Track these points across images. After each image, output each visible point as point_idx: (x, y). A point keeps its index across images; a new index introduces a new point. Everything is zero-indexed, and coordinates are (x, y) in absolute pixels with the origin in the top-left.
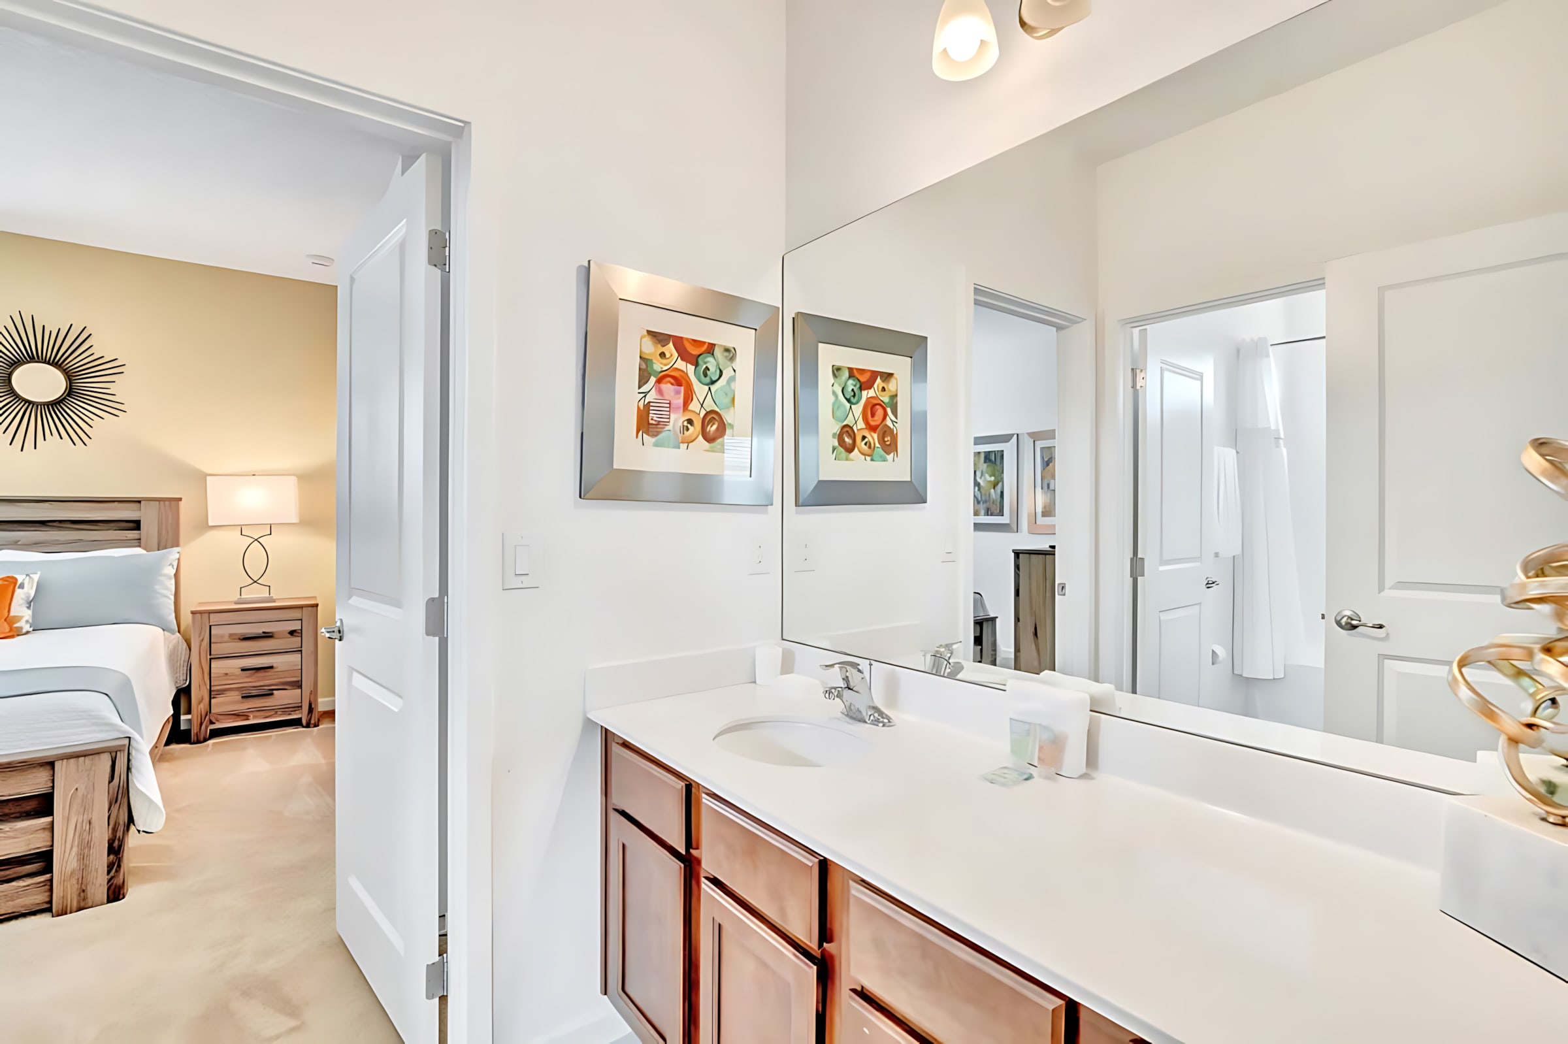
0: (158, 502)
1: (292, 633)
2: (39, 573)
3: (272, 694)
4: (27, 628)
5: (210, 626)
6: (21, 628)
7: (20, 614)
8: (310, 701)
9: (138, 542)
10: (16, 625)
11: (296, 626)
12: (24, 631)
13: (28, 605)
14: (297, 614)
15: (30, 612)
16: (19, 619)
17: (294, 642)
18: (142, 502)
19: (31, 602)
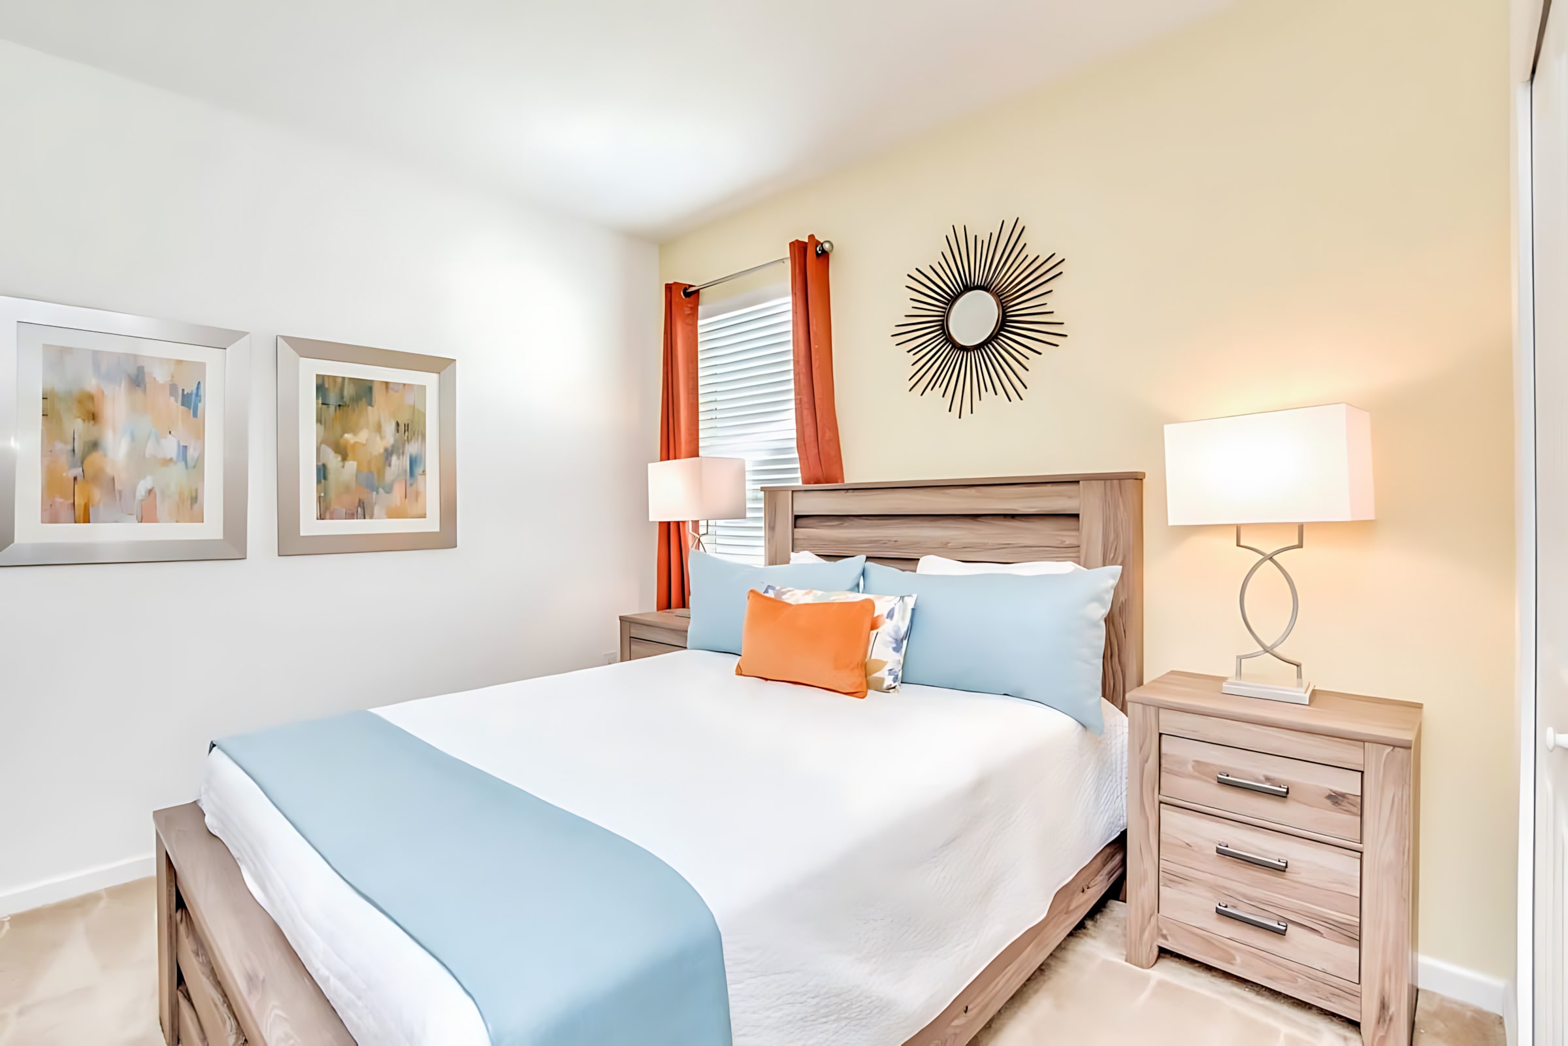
0: (1103, 482)
1: (1336, 798)
2: (915, 596)
3: (1282, 933)
4: (889, 681)
5: (1161, 735)
6: (882, 680)
7: (885, 660)
8: (1383, 988)
9: (1073, 552)
10: (876, 675)
11: (1348, 784)
12: (885, 685)
13: (894, 645)
14: (1352, 755)
15: (899, 657)
16: (881, 664)
17: (1340, 823)
18: (1081, 482)
19: (902, 640)
